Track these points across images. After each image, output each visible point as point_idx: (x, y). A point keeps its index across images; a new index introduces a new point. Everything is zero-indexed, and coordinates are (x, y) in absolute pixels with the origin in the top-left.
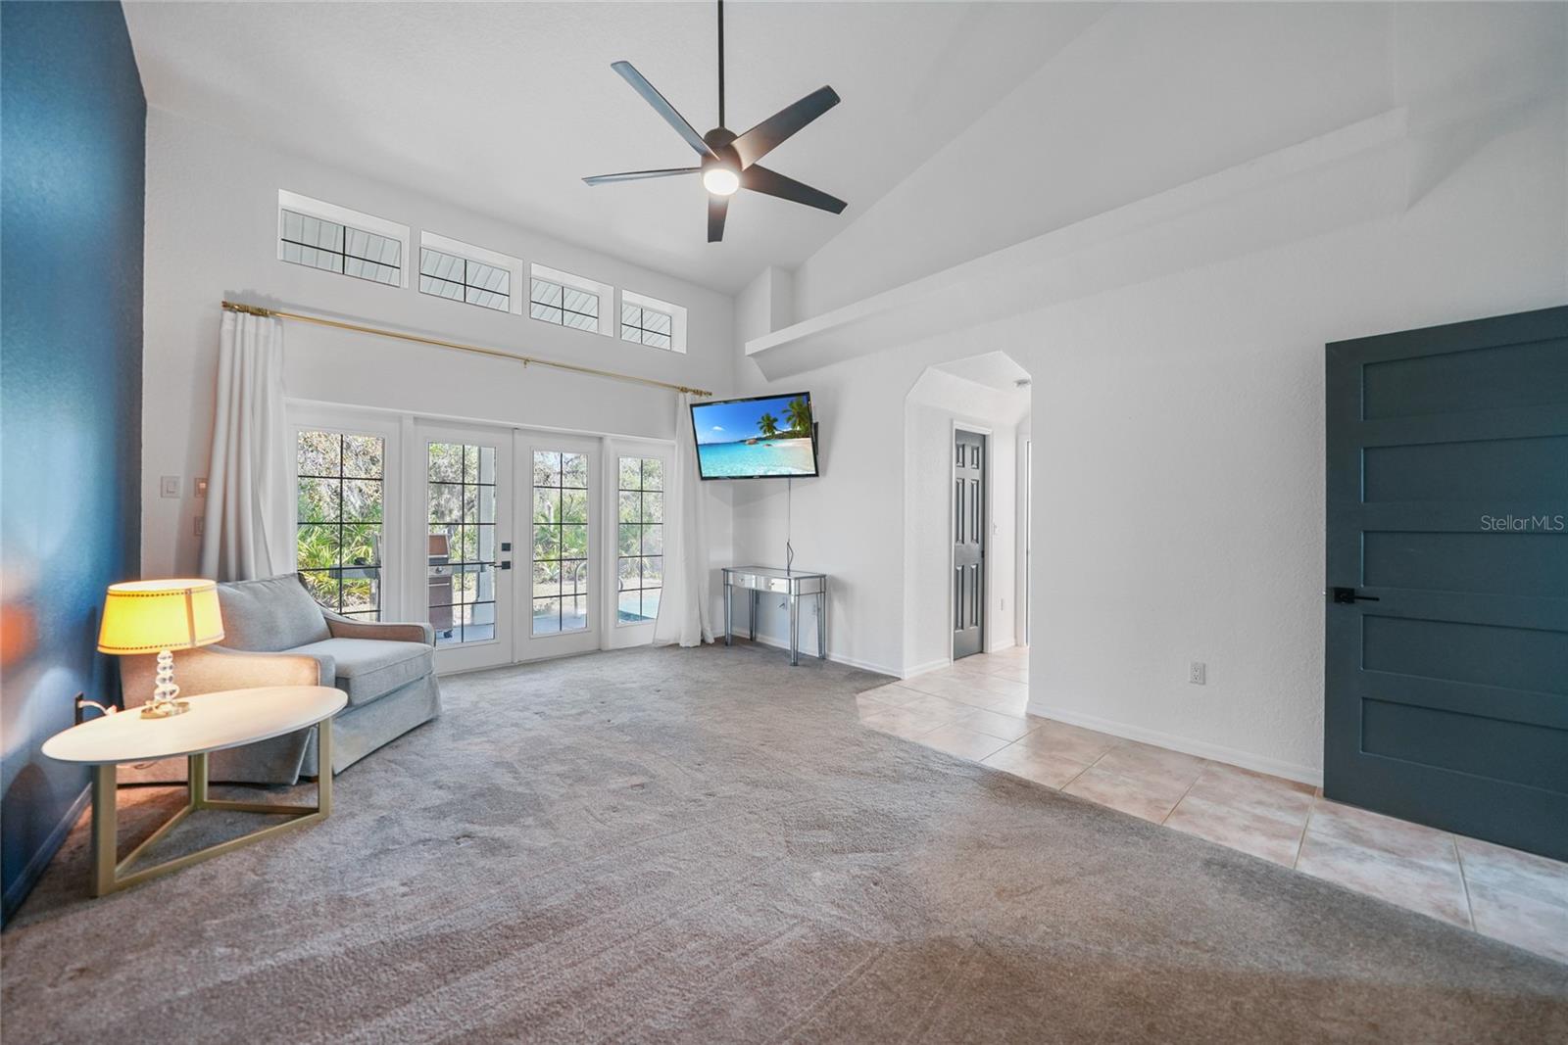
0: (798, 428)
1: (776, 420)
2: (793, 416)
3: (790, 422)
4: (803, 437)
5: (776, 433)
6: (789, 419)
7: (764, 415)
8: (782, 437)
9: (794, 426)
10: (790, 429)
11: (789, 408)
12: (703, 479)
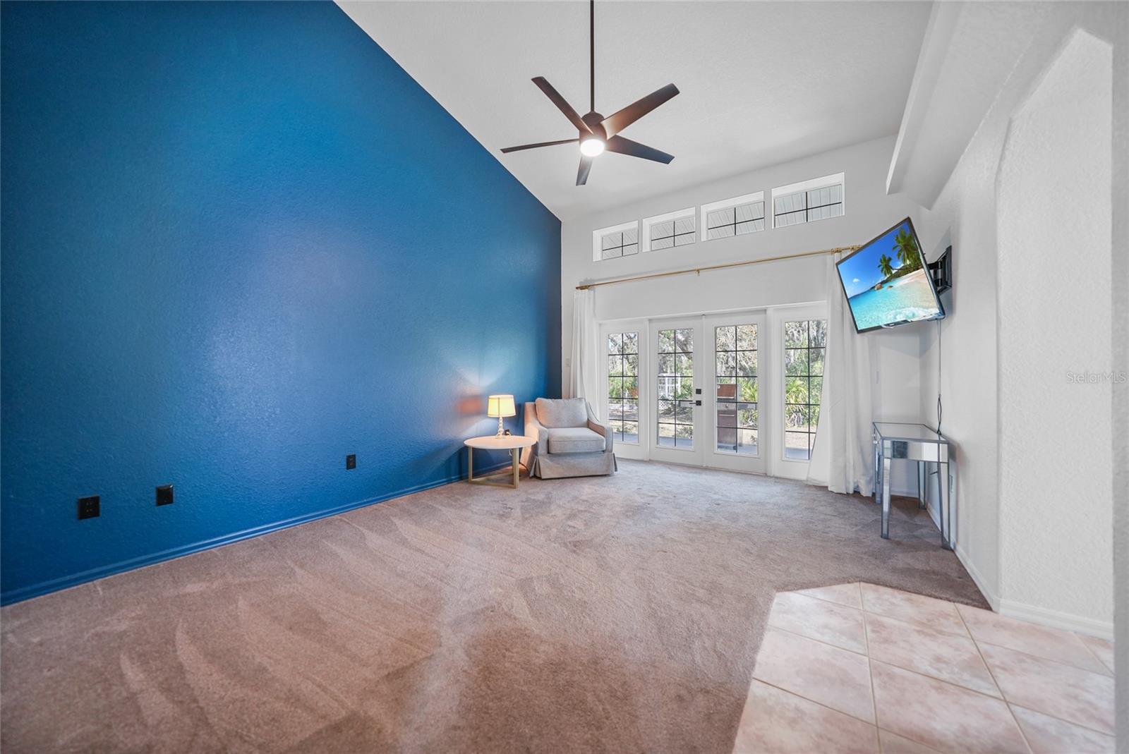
0: (908, 262)
1: (890, 259)
2: (901, 251)
3: (901, 257)
4: (914, 270)
5: (894, 272)
6: (899, 255)
7: (881, 257)
8: (898, 275)
9: (904, 261)
10: (902, 265)
11: (896, 244)
12: (860, 332)
